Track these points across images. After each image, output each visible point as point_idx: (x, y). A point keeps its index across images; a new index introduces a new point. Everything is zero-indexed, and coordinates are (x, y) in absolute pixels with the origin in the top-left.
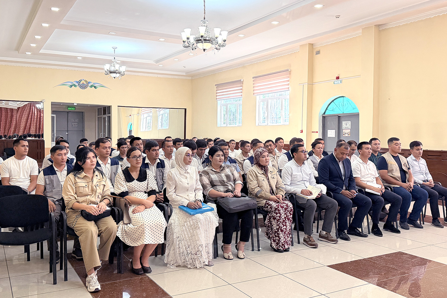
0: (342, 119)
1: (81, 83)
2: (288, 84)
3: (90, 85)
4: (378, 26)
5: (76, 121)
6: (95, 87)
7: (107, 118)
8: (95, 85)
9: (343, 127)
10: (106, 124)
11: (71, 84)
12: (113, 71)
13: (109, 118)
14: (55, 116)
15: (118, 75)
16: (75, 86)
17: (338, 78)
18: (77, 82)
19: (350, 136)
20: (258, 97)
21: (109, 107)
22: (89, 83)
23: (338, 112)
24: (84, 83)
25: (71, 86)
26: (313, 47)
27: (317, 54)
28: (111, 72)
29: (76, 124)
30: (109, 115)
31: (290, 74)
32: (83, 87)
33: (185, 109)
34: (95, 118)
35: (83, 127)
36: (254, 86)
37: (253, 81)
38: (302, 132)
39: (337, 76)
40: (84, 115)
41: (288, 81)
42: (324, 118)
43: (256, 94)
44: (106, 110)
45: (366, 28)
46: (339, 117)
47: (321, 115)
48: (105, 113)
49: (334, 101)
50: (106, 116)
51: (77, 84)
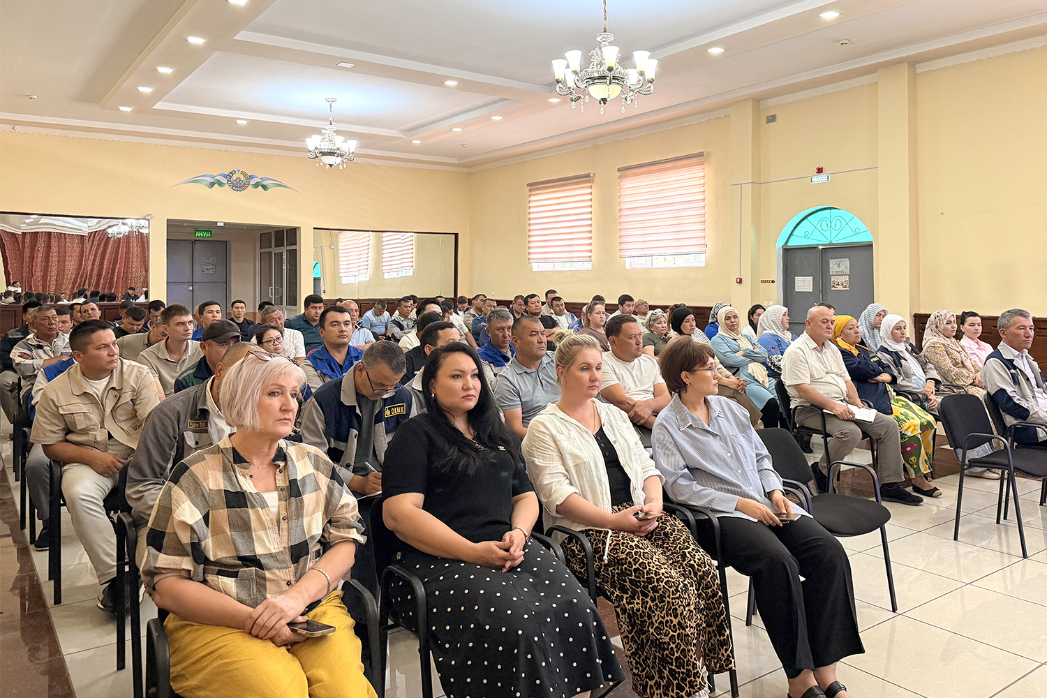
0: (830, 255)
1: (234, 177)
2: (703, 184)
3: (253, 182)
4: (914, 65)
5: (211, 260)
6: (264, 187)
7: (286, 254)
8: (264, 183)
9: (831, 270)
10: (285, 267)
11: (210, 180)
12: (329, 151)
13: (293, 256)
15: (339, 160)
16: (221, 184)
17: (820, 170)
18: (225, 176)
19: (847, 288)
21: (293, 231)
22: (251, 177)
23: (818, 240)
24: (240, 179)
25: (212, 185)
26: (760, 107)
27: (768, 121)
28: (324, 154)
29: (212, 267)
30: (292, 248)
32: (239, 186)
33: (456, 235)
34: (255, 251)
35: (226, 274)
37: (620, 177)
38: (740, 282)
39: (820, 166)
40: (230, 248)
41: (703, 177)
42: (788, 251)
44: (285, 237)
46: (822, 251)
47: (781, 246)
48: (279, 243)
49: (809, 218)
50: (284, 250)
51: (225, 181)
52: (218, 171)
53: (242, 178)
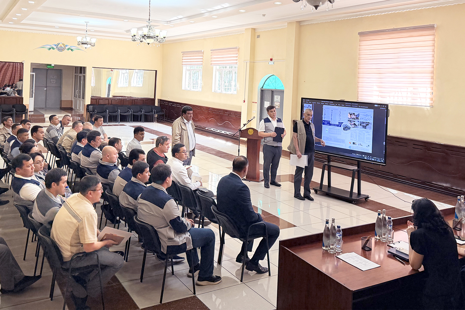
0: (275, 93)
1: (59, 46)
2: (237, 60)
3: (67, 48)
4: (299, 22)
5: (55, 77)
6: (72, 50)
7: (82, 77)
8: (71, 48)
9: (275, 100)
10: (82, 83)
11: (50, 47)
12: (85, 43)
13: (84, 77)
14: (34, 74)
15: (89, 46)
16: (53, 48)
17: (271, 60)
18: (55, 45)
19: (279, 108)
20: (214, 67)
21: (85, 68)
22: (66, 46)
23: (272, 87)
24: (61, 46)
25: (50, 49)
26: (255, 32)
27: (258, 37)
28: (83, 44)
29: (55, 80)
30: (84, 75)
31: (238, 50)
32: (61, 50)
33: (156, 71)
34: (73, 74)
35: (61, 83)
36: (211, 57)
37: (211, 53)
38: (244, 102)
39: (271, 58)
40: (63, 72)
41: (237, 57)
42: (262, 91)
43: (213, 65)
44: (82, 70)
45: (290, 23)
46: (272, 91)
47: (260, 89)
48: (81, 73)
49: (270, 78)
50: (82, 75)
51: (55, 47)
52: (52, 43)
53: (63, 46)
